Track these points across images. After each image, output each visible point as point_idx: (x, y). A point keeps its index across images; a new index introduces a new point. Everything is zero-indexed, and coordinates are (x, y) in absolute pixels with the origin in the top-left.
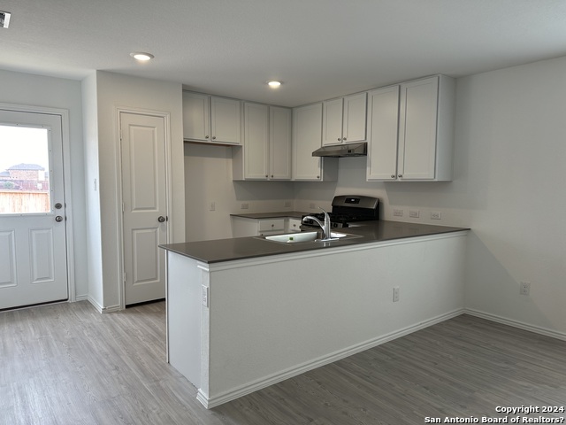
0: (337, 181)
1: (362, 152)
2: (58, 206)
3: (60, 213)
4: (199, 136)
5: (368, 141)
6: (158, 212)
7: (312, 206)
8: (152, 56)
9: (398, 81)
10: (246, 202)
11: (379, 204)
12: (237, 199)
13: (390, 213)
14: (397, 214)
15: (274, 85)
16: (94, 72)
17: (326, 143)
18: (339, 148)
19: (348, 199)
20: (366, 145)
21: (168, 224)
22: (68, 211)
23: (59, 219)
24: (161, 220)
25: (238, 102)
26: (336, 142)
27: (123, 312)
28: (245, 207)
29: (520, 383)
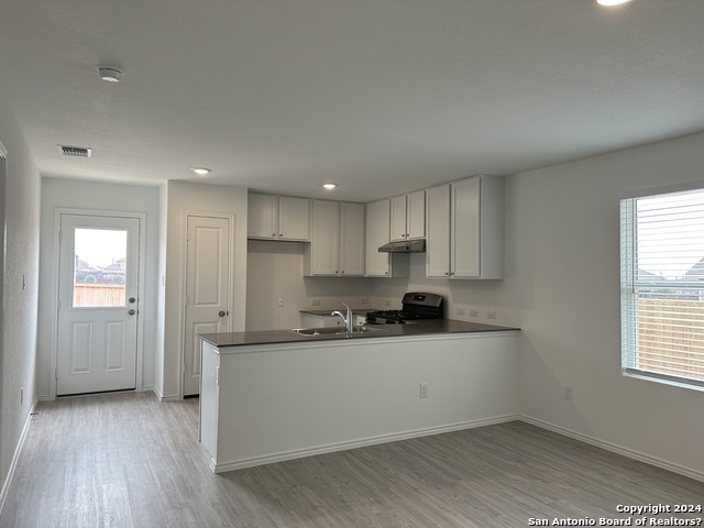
0: (408, 277)
1: (421, 249)
2: (132, 300)
3: (133, 306)
4: (266, 233)
5: (427, 238)
6: (219, 306)
7: (388, 304)
8: (209, 170)
9: (447, 181)
10: (318, 299)
11: (444, 302)
12: (308, 295)
13: (455, 311)
14: (461, 312)
15: (329, 187)
16: (166, 182)
17: (393, 238)
18: (404, 244)
19: (416, 296)
20: (425, 240)
21: (229, 319)
22: (140, 306)
23: (132, 313)
24: (222, 314)
25: (307, 201)
26: (400, 238)
27: (180, 402)
28: (315, 303)
29: (514, 477)
